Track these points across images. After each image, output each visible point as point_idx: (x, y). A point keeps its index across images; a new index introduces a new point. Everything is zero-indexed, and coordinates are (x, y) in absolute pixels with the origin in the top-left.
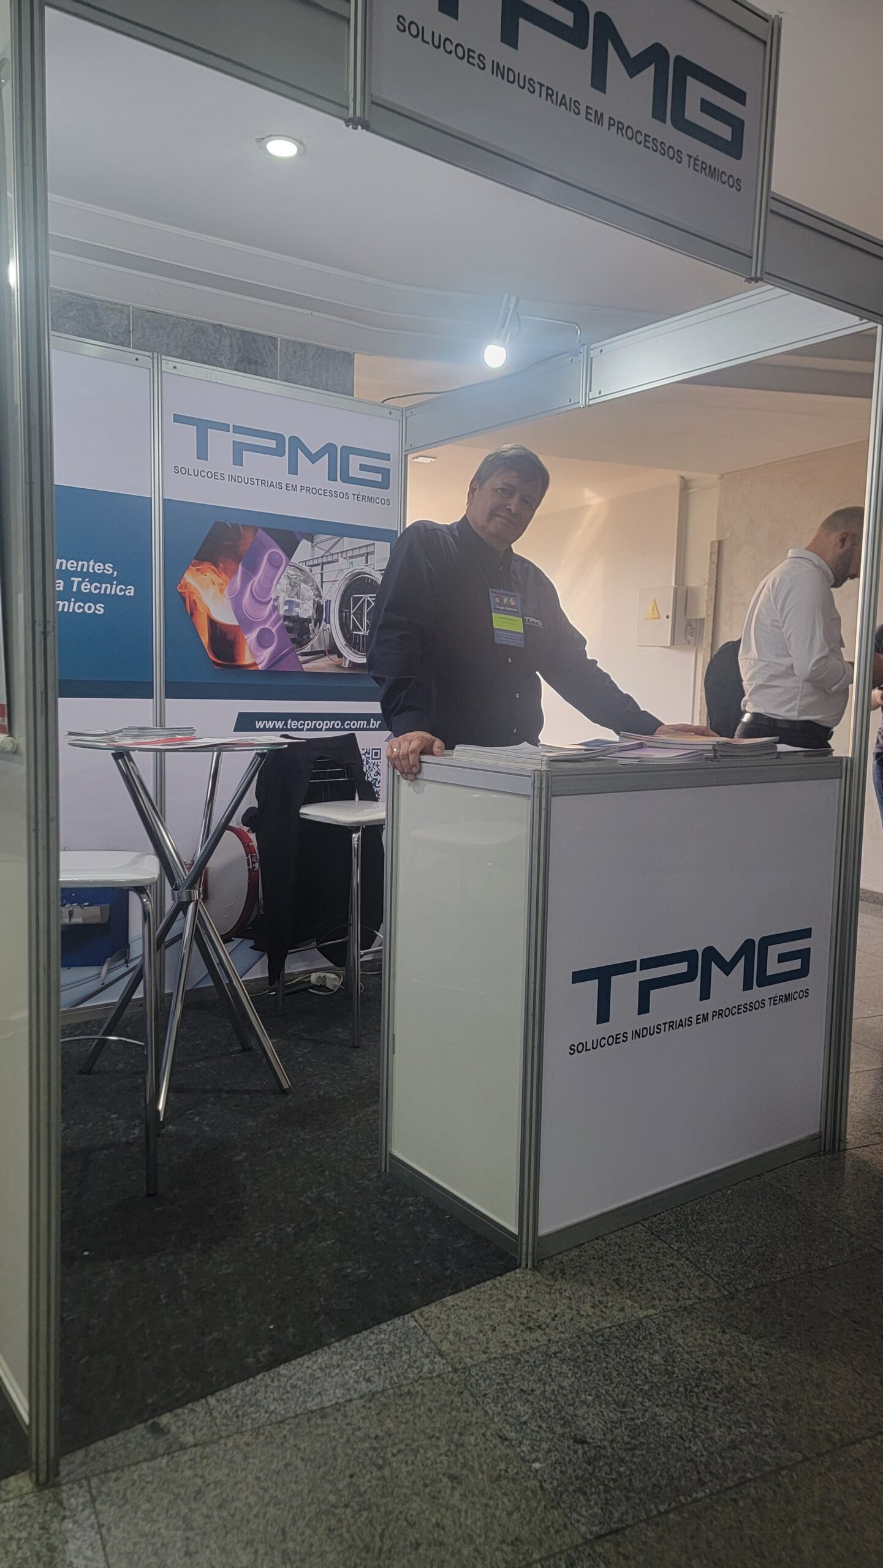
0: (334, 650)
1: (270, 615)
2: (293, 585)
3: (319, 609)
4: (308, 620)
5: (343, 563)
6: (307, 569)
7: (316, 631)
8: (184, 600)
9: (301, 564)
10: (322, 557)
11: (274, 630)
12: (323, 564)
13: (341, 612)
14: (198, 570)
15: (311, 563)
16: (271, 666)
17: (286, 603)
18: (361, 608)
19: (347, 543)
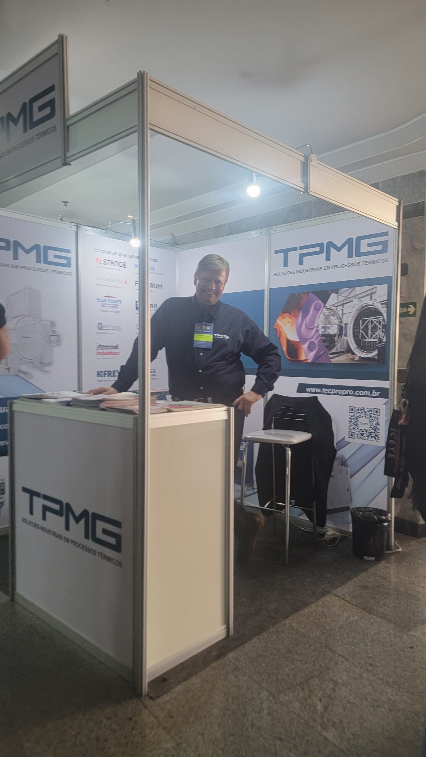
0: (349, 350)
1: (314, 335)
2: (327, 318)
3: (341, 329)
4: (335, 336)
5: (355, 301)
6: (334, 308)
7: (339, 341)
8: (276, 331)
9: (331, 307)
10: (343, 301)
11: (316, 342)
12: (344, 304)
13: (354, 329)
14: (282, 317)
15: (337, 305)
16: (315, 360)
17: (323, 327)
18: (367, 326)
19: (358, 290)
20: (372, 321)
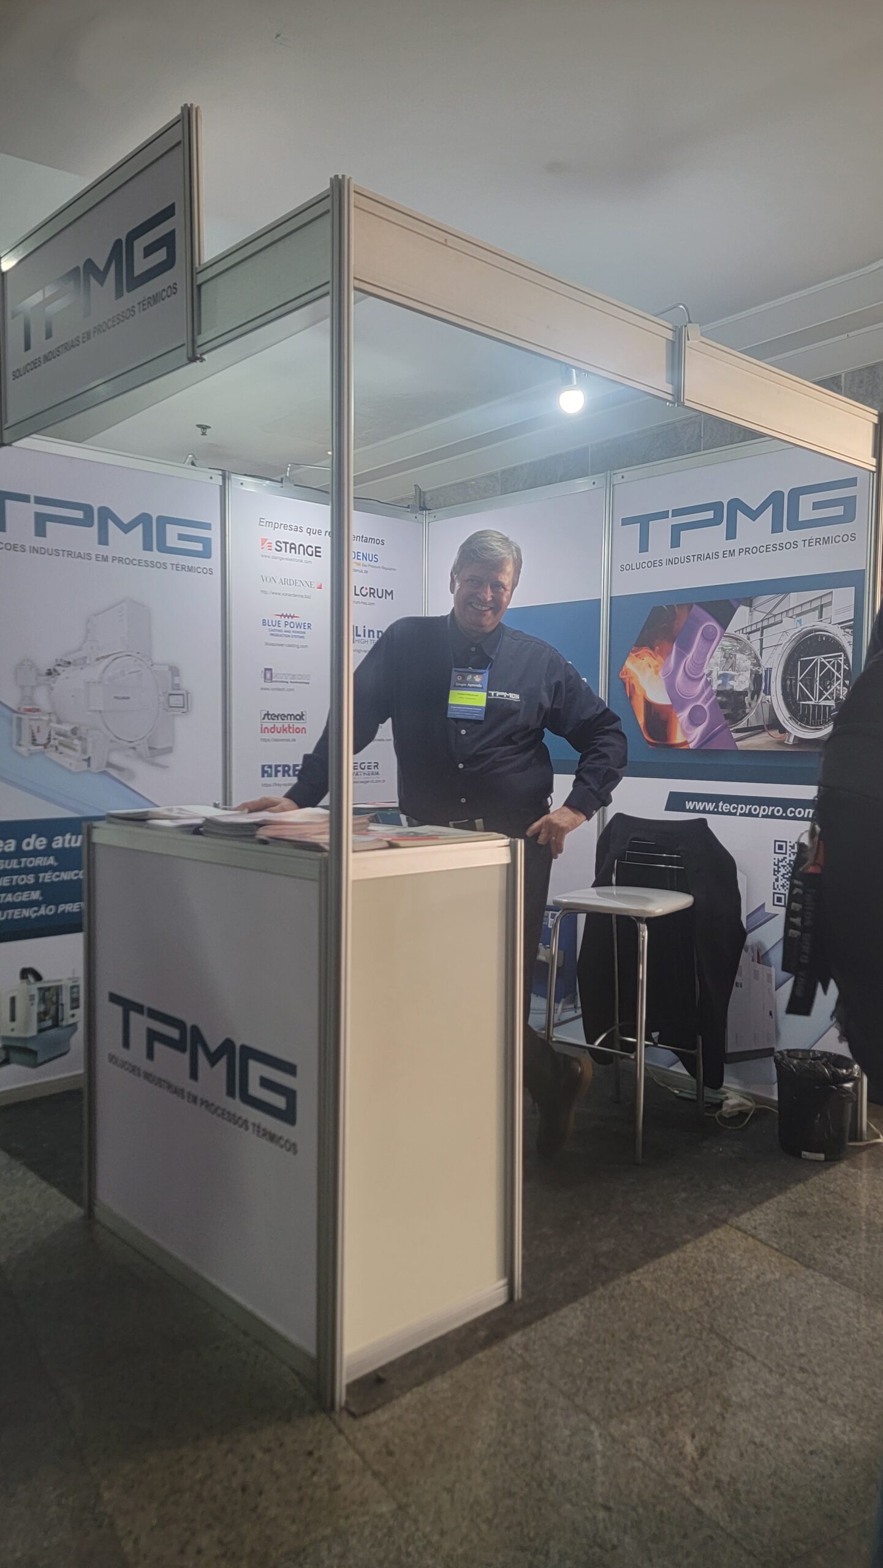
0: (774, 724)
1: (702, 692)
2: (728, 657)
3: (757, 679)
4: (744, 693)
5: (788, 623)
6: (745, 637)
7: (753, 704)
8: (625, 684)
9: (737, 633)
10: (762, 621)
11: (706, 707)
12: (763, 628)
13: (784, 680)
14: (637, 656)
15: (749, 630)
16: (702, 745)
17: (719, 677)
18: (812, 672)
19: (794, 599)
20: (822, 663)
